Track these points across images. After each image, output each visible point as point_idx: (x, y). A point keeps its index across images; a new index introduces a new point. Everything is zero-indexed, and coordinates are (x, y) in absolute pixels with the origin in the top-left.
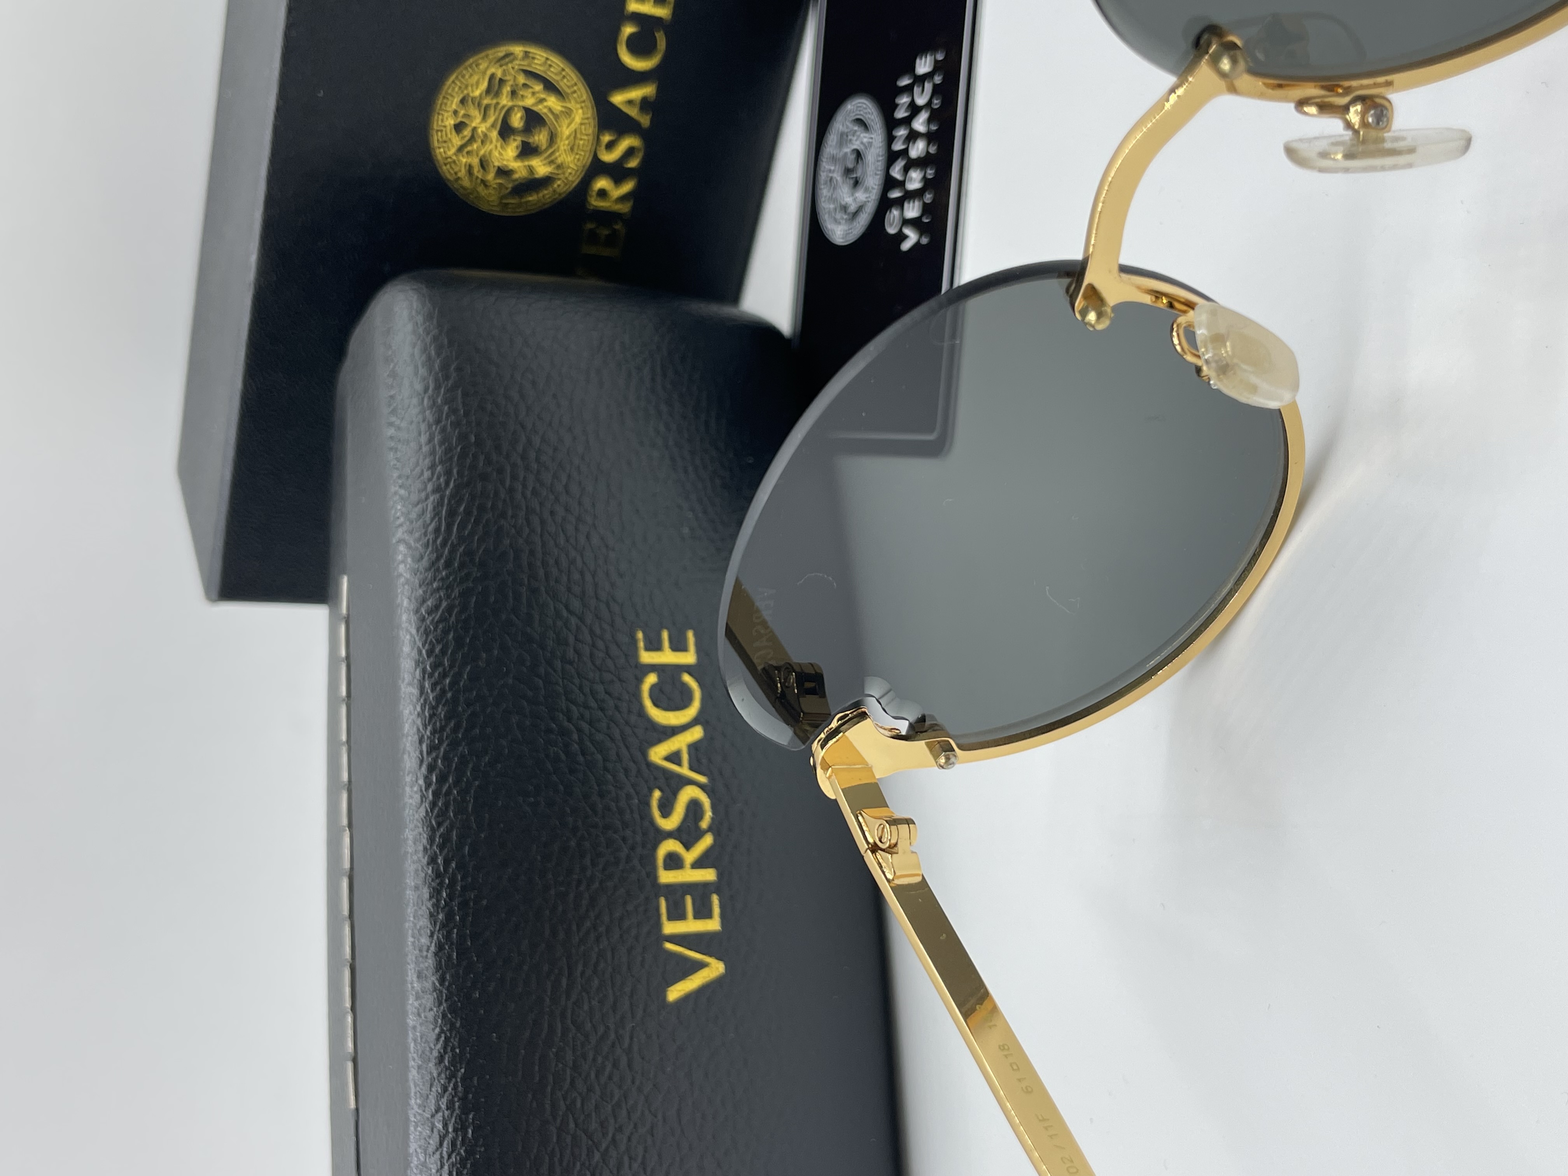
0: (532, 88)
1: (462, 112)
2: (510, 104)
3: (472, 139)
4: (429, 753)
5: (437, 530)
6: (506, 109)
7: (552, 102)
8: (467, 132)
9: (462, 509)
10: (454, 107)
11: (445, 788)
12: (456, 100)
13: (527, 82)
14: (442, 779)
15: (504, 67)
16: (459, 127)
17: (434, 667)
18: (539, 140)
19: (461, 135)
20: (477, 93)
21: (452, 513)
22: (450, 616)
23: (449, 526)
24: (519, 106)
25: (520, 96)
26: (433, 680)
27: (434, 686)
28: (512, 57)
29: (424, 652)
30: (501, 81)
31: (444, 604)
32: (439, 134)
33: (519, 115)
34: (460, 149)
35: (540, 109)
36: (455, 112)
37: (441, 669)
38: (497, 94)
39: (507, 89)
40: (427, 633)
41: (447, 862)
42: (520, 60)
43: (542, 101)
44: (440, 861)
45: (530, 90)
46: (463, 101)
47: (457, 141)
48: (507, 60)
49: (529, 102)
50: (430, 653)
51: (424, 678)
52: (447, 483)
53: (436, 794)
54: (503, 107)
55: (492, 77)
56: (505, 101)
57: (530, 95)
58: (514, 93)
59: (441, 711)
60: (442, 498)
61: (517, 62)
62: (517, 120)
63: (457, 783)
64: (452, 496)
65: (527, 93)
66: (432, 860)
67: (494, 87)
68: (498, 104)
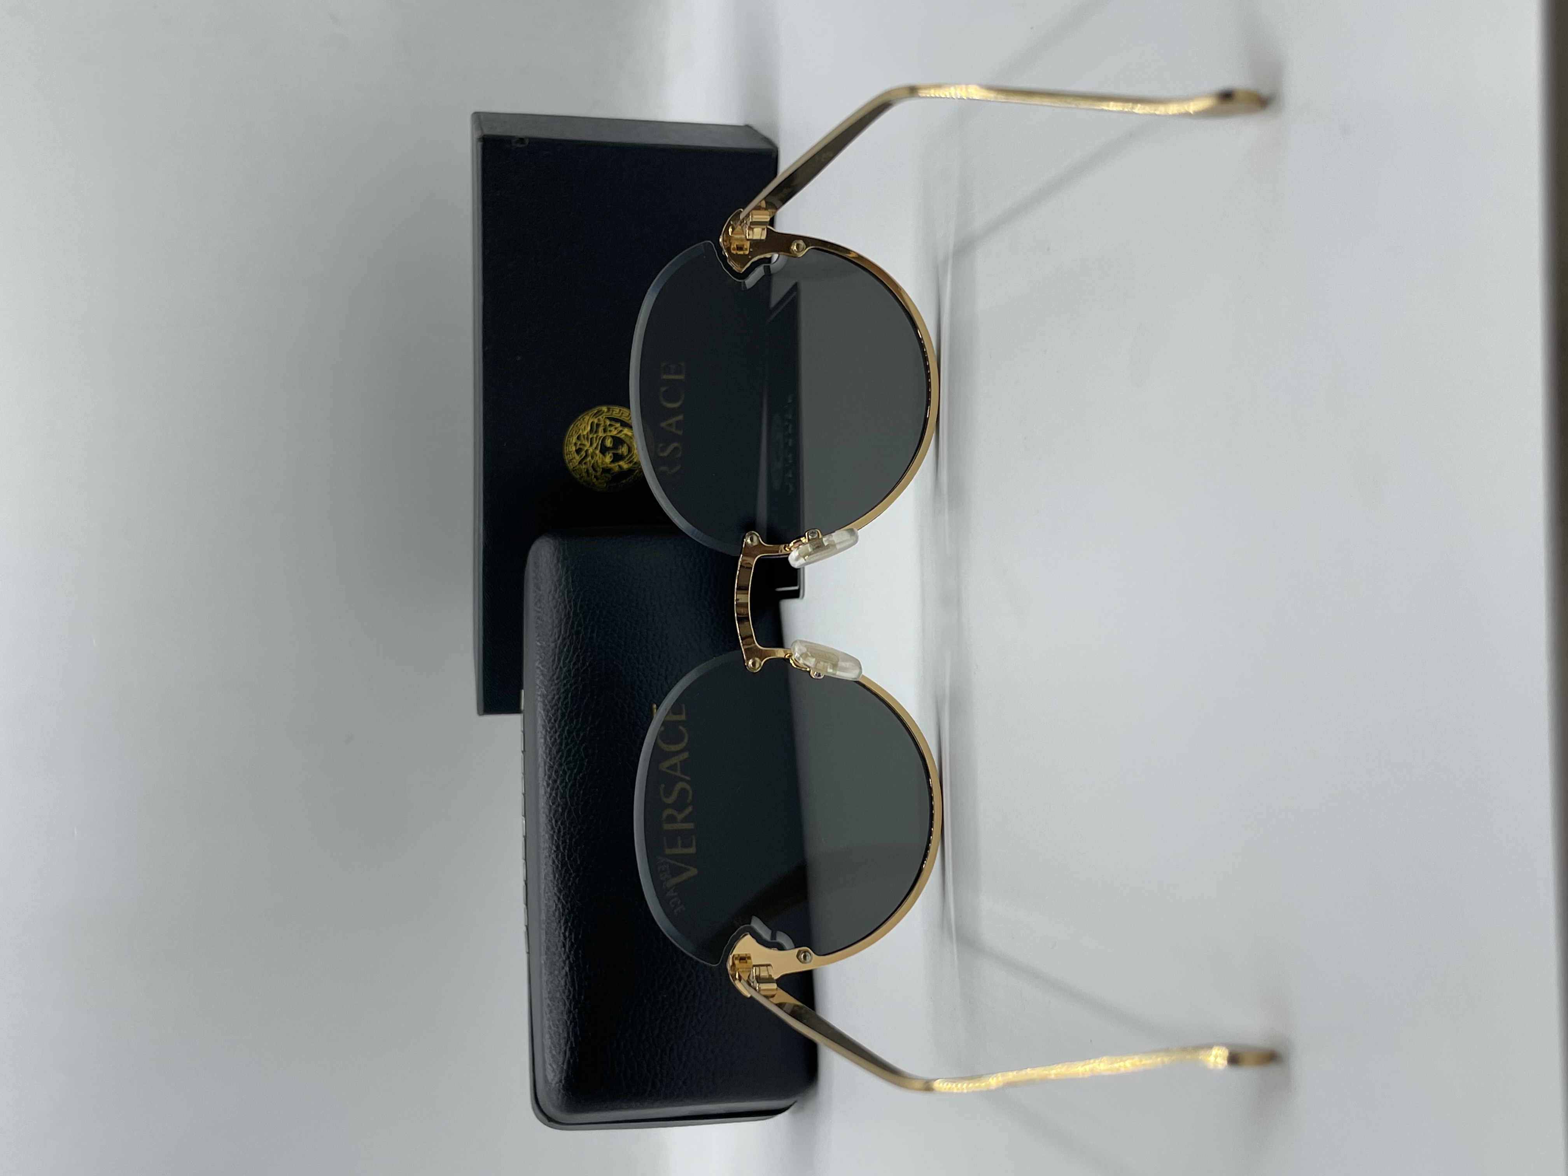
0: (614, 426)
1: (579, 443)
2: (604, 435)
3: (586, 456)
4: (549, 770)
5: (554, 661)
6: (602, 438)
7: (626, 431)
8: (583, 453)
9: (565, 650)
10: (574, 441)
11: (556, 786)
12: (575, 438)
13: (611, 423)
14: (555, 781)
15: (598, 418)
16: (578, 451)
17: (551, 728)
18: (622, 452)
19: (580, 455)
20: (585, 433)
21: (561, 652)
22: (559, 703)
23: (559, 659)
24: (608, 436)
25: (608, 431)
26: (551, 735)
27: (551, 737)
28: (601, 412)
29: (546, 721)
30: (598, 425)
31: (556, 697)
32: (568, 456)
33: (609, 440)
34: (580, 463)
35: (621, 436)
36: (575, 444)
37: (554, 729)
38: (596, 432)
39: (601, 429)
40: (548, 711)
41: (556, 822)
42: (606, 413)
43: (621, 431)
44: (554, 821)
45: (614, 427)
46: (578, 438)
47: (578, 458)
48: (599, 414)
49: (614, 433)
50: (549, 721)
51: (546, 733)
52: (559, 638)
53: (552, 789)
54: (601, 437)
55: (592, 423)
56: (601, 434)
57: (614, 430)
58: (605, 430)
59: (554, 751)
60: (556, 645)
61: (604, 414)
62: (609, 443)
63: (561, 782)
64: (561, 644)
65: (612, 428)
66: (550, 821)
67: (594, 428)
68: (597, 436)
